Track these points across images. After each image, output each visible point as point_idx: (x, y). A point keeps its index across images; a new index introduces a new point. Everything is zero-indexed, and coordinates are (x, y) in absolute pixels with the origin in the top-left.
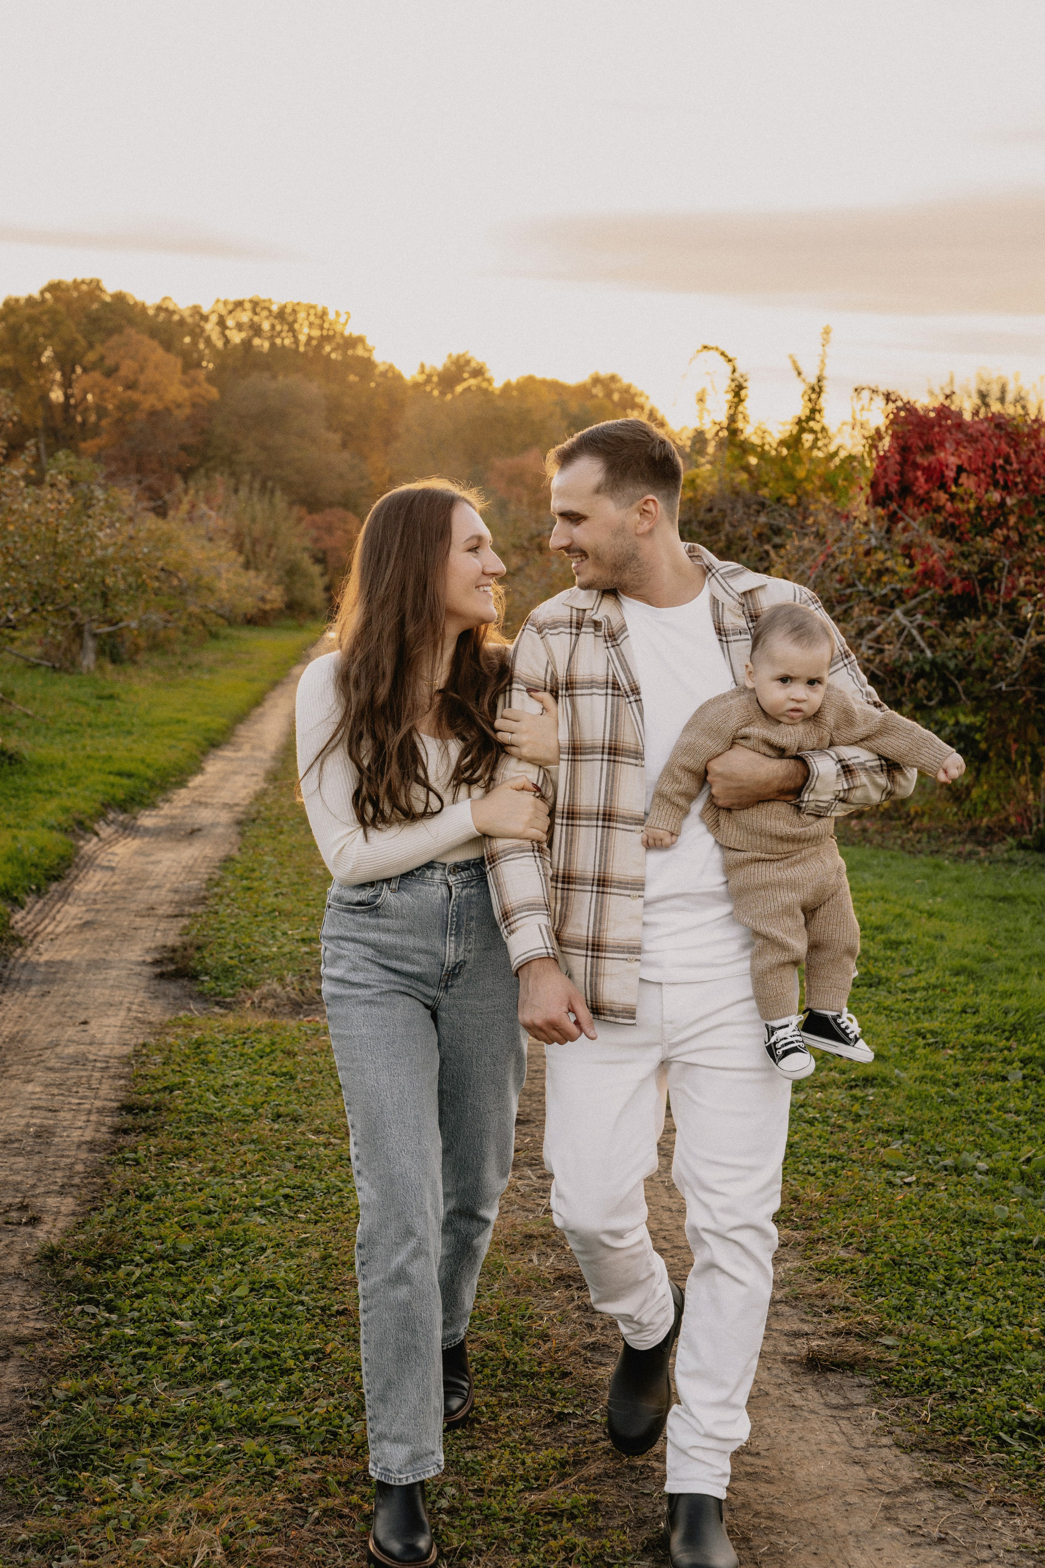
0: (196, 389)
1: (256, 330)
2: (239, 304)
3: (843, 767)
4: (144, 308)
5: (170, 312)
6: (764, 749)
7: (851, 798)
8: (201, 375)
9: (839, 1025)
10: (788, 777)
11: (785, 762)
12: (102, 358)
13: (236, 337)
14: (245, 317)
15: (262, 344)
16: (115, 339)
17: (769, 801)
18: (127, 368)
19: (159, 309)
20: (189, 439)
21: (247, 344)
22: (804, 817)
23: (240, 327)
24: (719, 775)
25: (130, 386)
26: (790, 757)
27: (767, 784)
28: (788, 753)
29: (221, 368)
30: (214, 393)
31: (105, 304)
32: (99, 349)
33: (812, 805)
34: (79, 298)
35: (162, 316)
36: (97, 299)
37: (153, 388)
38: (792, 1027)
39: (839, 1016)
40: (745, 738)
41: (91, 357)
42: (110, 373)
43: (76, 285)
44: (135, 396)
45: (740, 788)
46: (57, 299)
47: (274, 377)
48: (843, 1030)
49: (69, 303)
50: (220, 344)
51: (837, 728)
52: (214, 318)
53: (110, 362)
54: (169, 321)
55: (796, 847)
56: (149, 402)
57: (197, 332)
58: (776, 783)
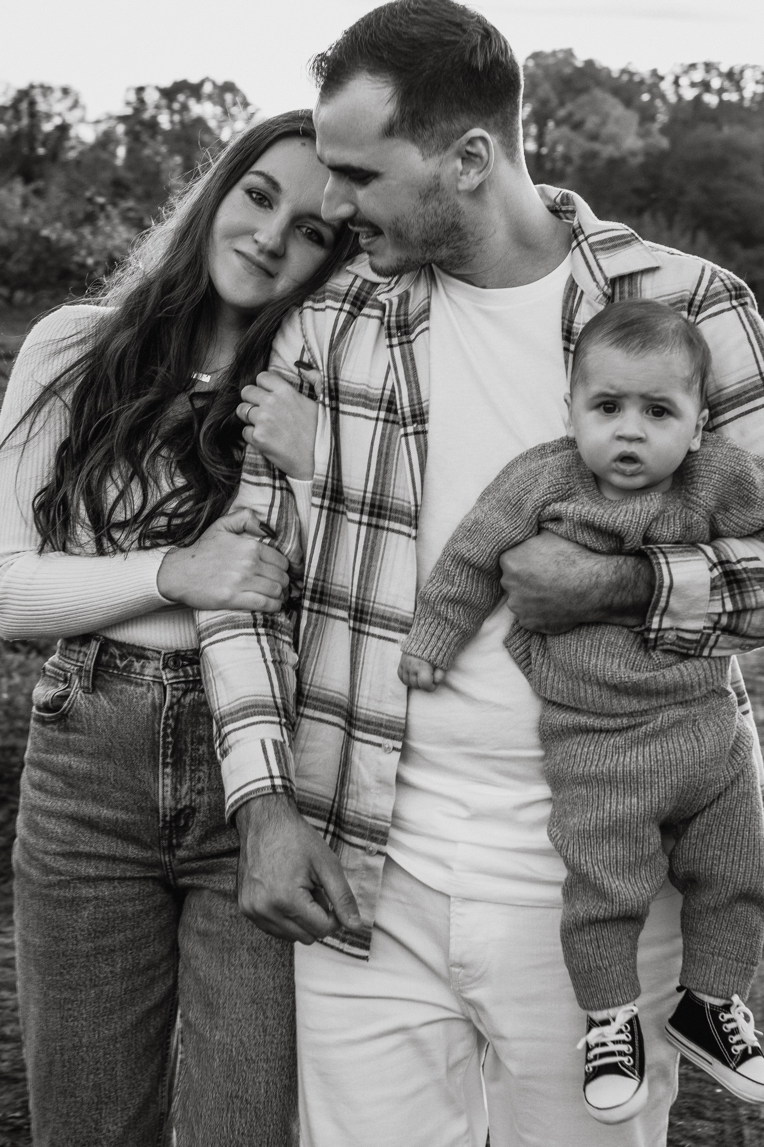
0: (650, 140)
1: (706, 86)
2: (693, 66)
3: (726, 574)
4: (608, 72)
5: (631, 74)
6: (587, 538)
7: (744, 626)
8: (656, 127)
9: (719, 1024)
10: (619, 586)
11: (615, 561)
12: (570, 115)
13: (689, 94)
14: (698, 76)
15: (711, 100)
16: (583, 99)
17: (589, 624)
18: (591, 122)
19: (624, 71)
20: (641, 183)
21: (698, 99)
22: (657, 656)
23: (693, 85)
24: (516, 576)
25: (594, 137)
26: (630, 553)
27: (581, 596)
28: (628, 546)
29: (674, 120)
30: (664, 143)
31: (578, 70)
32: (569, 107)
33: (671, 636)
34: (556, 64)
35: (625, 78)
36: (571, 64)
37: (613, 139)
38: (615, 1026)
39: (727, 1008)
40: (557, 519)
41: (562, 113)
42: (577, 126)
43: (554, 53)
44: (596, 146)
45: (541, 601)
46: (537, 65)
47: (719, 128)
48: (725, 1036)
49: (546, 69)
50: (672, 98)
51: (724, 506)
52: (669, 80)
53: (577, 117)
54: (630, 81)
55: (644, 705)
56: (608, 151)
57: (654, 89)
58: (596, 594)
